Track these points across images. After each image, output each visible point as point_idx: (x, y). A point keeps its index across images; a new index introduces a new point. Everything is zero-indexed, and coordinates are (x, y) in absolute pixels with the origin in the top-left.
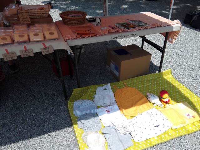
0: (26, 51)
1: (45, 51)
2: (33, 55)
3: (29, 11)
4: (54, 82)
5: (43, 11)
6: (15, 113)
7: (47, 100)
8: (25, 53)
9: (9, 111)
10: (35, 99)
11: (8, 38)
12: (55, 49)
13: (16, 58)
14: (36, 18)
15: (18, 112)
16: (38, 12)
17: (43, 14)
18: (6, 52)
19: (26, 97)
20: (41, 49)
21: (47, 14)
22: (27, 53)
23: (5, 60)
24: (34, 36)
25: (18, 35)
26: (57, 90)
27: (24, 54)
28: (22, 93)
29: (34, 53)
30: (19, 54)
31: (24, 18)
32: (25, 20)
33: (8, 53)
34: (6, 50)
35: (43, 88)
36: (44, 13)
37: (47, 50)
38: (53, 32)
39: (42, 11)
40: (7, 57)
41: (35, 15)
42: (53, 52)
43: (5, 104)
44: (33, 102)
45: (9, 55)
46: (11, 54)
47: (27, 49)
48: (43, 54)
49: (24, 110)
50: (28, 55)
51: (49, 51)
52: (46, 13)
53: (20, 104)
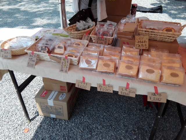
0: (127, 90)
1: (153, 97)
2: (134, 96)
3: (151, 30)
4: (138, 111)
5: (171, 34)
6: (86, 135)
7: (124, 136)
8: (125, 91)
9: (81, 129)
10: (111, 126)
11: (112, 66)
12: (169, 99)
13: (112, 92)
14: (156, 40)
15: (90, 136)
16: (162, 34)
17: (168, 37)
18: (102, 83)
19: (103, 118)
20: (148, 93)
21: (174, 39)
22: (127, 92)
23: (99, 90)
24: (146, 72)
25: (125, 65)
26: (139, 127)
27: (123, 91)
28: (101, 111)
29: (136, 95)
30: (116, 89)
31: (142, 41)
32: (141, 44)
33: (104, 84)
34: (104, 81)
35: (124, 116)
36: (171, 37)
37: (157, 97)
38: (177, 72)
39: (169, 34)
40: (101, 88)
41: (156, 36)
42: (165, 102)
43: (80, 118)
44: (108, 129)
45: (105, 86)
46: (107, 87)
47: (130, 86)
48: (149, 100)
49: (95, 137)
50: (128, 94)
51: (160, 99)
52: (173, 37)
53: (94, 126)
